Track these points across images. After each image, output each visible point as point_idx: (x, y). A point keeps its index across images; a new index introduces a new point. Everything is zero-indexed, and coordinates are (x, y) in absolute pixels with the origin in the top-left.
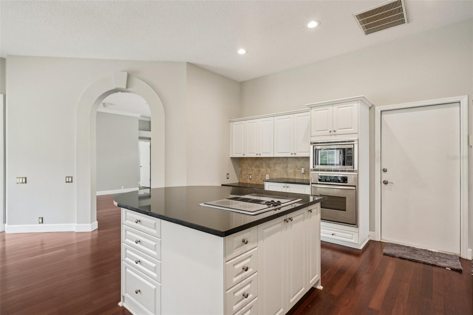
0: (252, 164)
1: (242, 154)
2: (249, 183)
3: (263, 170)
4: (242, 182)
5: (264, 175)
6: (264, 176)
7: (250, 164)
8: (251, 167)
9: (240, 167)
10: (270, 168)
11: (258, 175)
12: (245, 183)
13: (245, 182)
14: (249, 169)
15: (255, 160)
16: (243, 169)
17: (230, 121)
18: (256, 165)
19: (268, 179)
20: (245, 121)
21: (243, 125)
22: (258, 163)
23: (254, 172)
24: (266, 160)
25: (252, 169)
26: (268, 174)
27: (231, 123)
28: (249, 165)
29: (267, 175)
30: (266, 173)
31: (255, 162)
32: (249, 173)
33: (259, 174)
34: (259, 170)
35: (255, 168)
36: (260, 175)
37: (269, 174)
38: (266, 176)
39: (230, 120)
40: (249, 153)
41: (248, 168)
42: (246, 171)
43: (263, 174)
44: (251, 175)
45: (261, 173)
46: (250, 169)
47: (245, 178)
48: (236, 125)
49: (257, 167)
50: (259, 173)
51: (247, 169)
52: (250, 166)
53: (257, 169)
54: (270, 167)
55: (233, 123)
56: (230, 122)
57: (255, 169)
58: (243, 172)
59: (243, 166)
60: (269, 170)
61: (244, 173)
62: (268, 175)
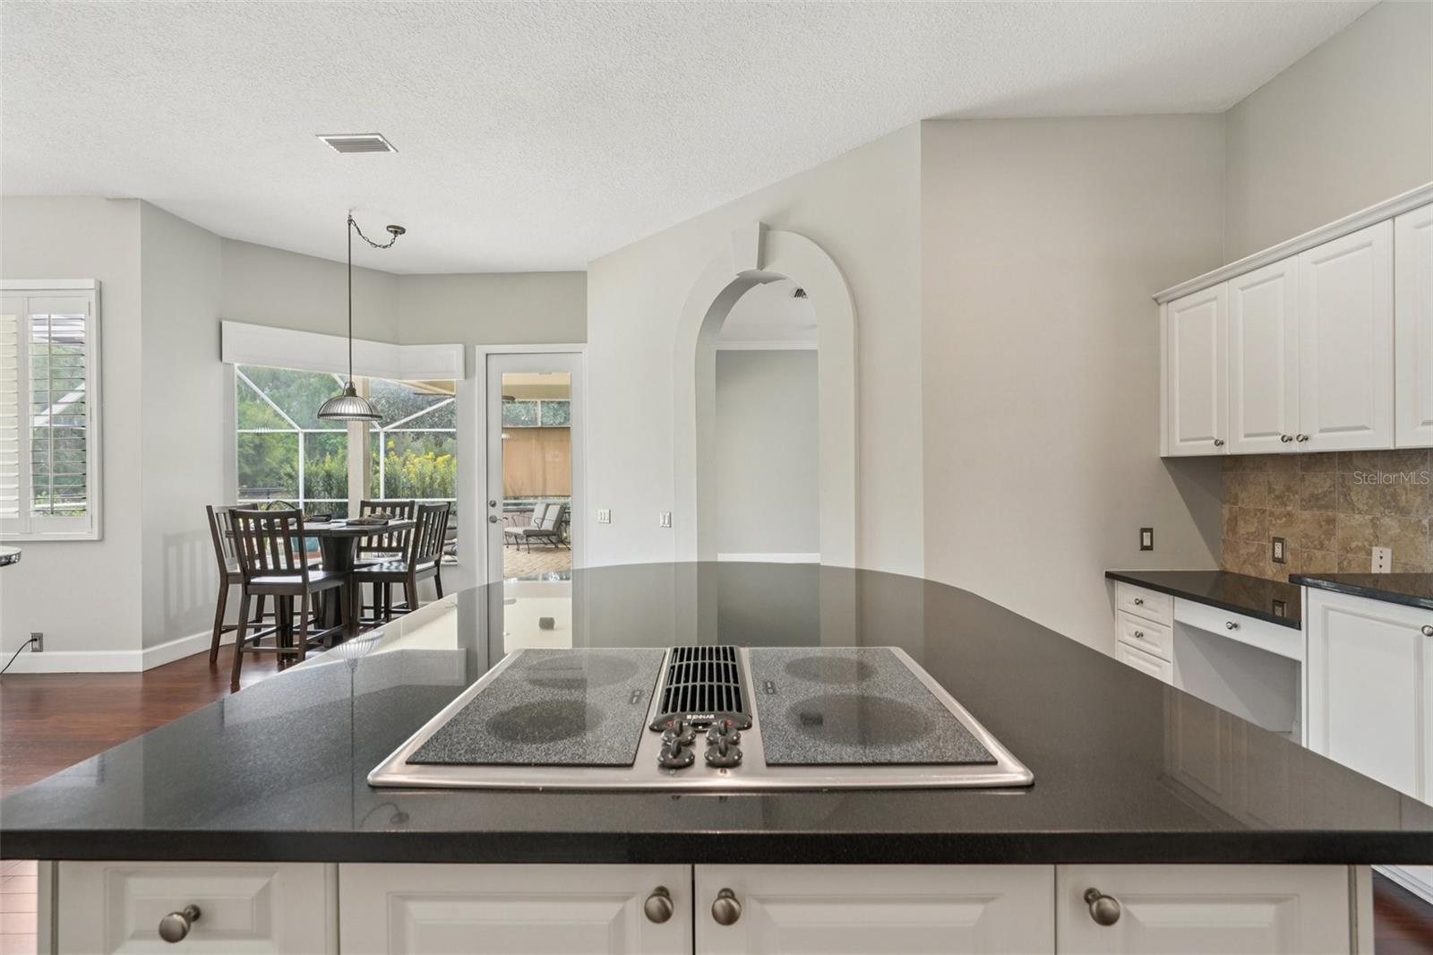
0: (1289, 489)
1: (1213, 442)
2: (1273, 582)
3: (1354, 523)
4: (1236, 570)
5: (1359, 549)
6: (1362, 556)
7: (1279, 488)
8: (1285, 505)
9: (1224, 502)
10: (1404, 512)
11: (1322, 546)
12: (1249, 577)
13: (1253, 574)
14: (1272, 514)
15: (1306, 468)
16: (1240, 508)
17: (1156, 299)
18: (1312, 495)
19: (1387, 570)
20: (1226, 283)
21: (1214, 303)
22: (1320, 482)
23: (1302, 526)
24: (1374, 466)
25: (1289, 515)
26: (1386, 545)
27: (1163, 308)
28: (1271, 490)
29: (1376, 551)
30: (1376, 540)
31: (1303, 479)
32: (1273, 533)
33: (1329, 540)
34: (1331, 521)
35: (1304, 508)
36: (1334, 544)
37: (1393, 542)
38: (1370, 553)
39: (1154, 296)
40: (1246, 436)
41: (1268, 508)
42: (1255, 520)
43: (1353, 545)
44: (1281, 540)
45: (1339, 533)
46: (1279, 510)
47: (1252, 554)
48: (1183, 310)
49: (1314, 501)
50: (1329, 534)
51: (1263, 512)
52: (1278, 497)
53: (1316, 512)
54: (1403, 503)
55: (1170, 304)
56: (1159, 304)
57: (1306, 514)
58: (1241, 523)
59: (1242, 495)
60: (1391, 523)
61: (1244, 529)
62: (1387, 553)
